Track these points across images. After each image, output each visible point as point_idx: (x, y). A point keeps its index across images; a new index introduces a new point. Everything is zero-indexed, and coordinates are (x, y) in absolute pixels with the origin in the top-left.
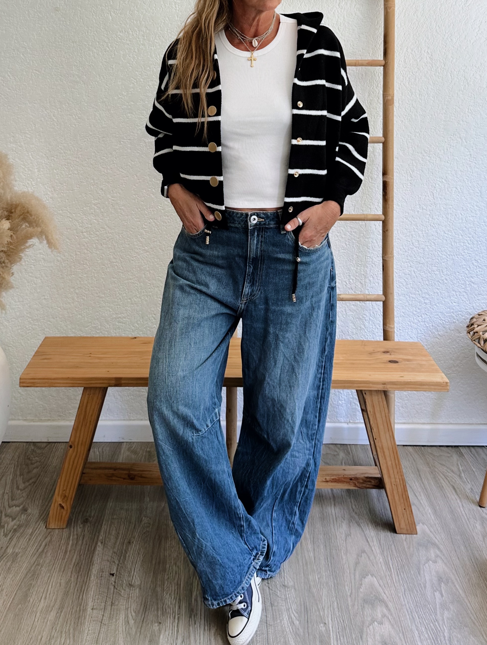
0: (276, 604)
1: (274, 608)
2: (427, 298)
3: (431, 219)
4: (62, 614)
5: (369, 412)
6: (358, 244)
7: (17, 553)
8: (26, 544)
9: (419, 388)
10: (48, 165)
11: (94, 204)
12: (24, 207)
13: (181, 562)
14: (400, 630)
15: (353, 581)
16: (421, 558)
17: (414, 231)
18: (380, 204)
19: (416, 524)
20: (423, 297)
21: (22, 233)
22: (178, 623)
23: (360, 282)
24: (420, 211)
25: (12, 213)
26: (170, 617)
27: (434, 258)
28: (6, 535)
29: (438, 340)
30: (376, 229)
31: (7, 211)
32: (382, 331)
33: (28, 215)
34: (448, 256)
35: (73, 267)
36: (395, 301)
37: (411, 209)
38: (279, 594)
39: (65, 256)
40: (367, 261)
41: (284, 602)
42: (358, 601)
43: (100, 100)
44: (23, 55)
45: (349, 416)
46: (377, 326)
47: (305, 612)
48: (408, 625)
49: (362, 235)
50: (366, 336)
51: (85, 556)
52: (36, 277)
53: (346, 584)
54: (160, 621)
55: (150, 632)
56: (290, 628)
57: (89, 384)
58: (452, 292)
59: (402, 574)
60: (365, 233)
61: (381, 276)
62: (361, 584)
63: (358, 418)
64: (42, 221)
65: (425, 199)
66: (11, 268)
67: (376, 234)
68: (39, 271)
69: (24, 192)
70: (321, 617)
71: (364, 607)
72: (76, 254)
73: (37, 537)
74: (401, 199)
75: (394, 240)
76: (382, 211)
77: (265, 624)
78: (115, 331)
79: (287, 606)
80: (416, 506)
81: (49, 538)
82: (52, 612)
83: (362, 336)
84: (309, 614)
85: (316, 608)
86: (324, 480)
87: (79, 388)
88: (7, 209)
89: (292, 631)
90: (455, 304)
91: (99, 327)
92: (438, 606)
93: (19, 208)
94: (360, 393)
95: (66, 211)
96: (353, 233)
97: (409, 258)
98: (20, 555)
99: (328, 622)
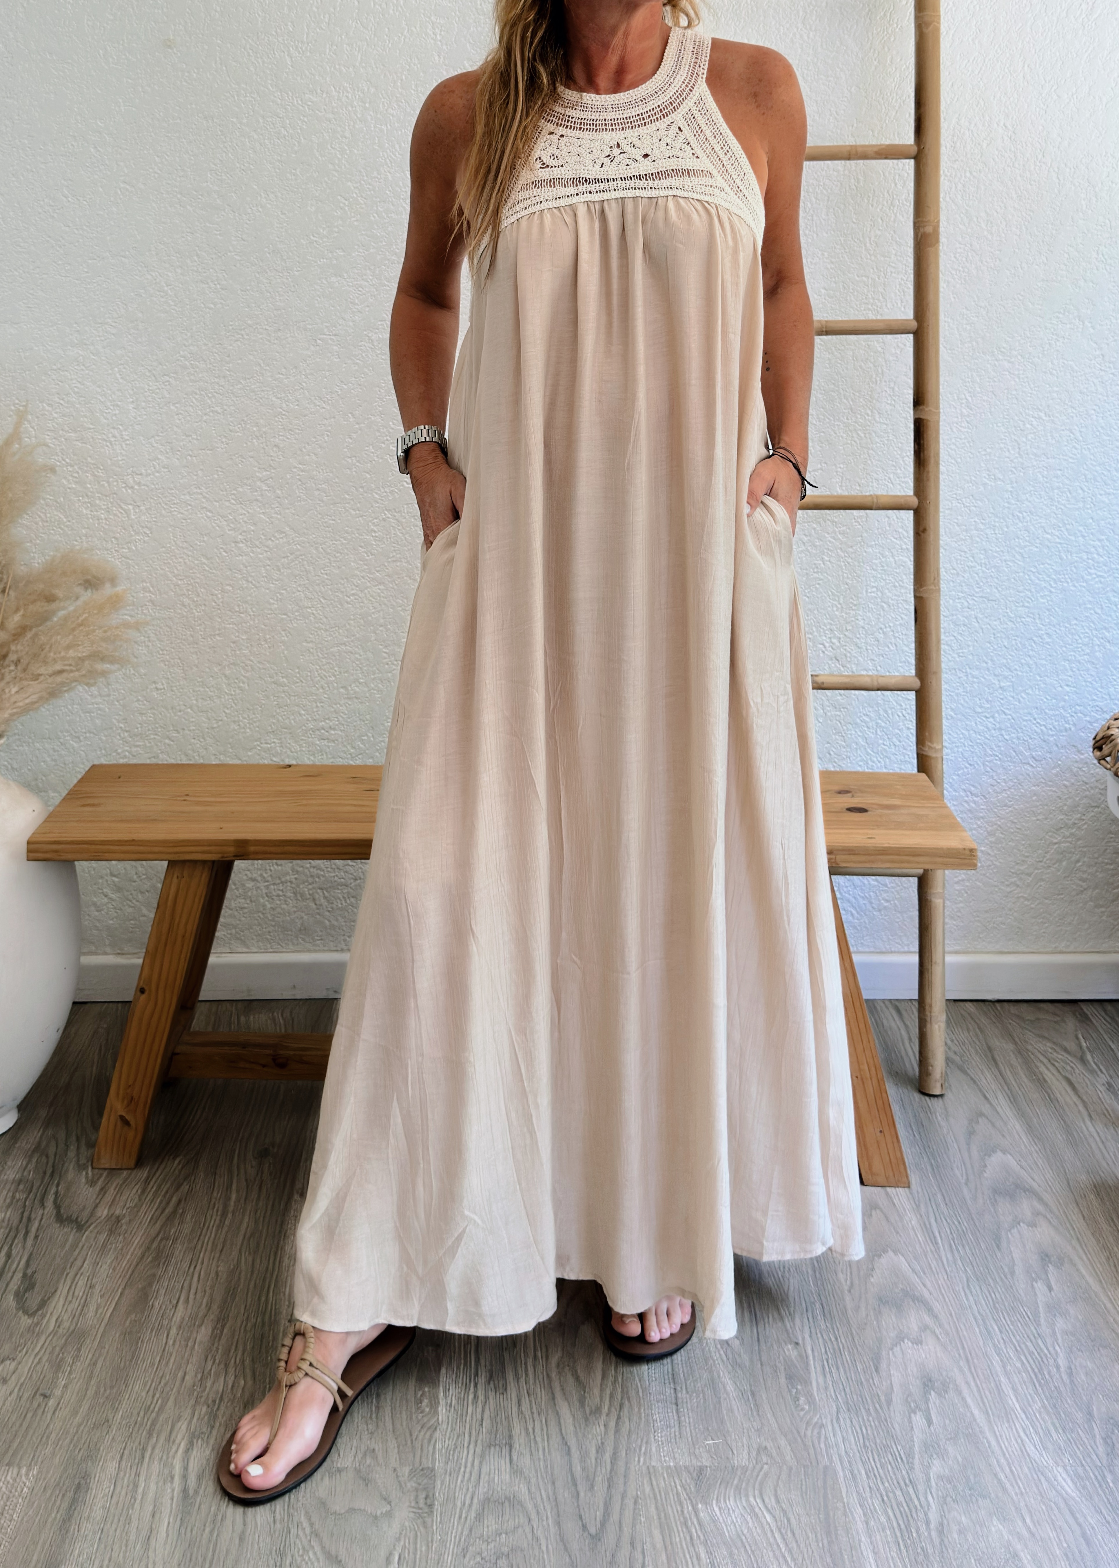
2: (1008, 676)
3: (1016, 501)
6: (849, 560)
10: (156, 393)
11: (261, 480)
16: (1002, 1218)
17: (979, 529)
20: (995, 675)
23: (856, 643)
24: (989, 483)
27: (1021, 589)
29: (1030, 769)
34: (1054, 583)
37: (968, 478)
39: (199, 596)
40: (871, 597)
43: (268, 247)
44: (95, 148)
49: (859, 538)
50: (870, 763)
53: (839, 1269)
56: (722, 1352)
58: (1062, 663)
60: (865, 535)
62: (873, 1269)
65: (999, 457)
70: (787, 1331)
71: (880, 1311)
76: (912, 487)
82: (203, 1328)
83: (861, 763)
84: (761, 1326)
85: (776, 1316)
89: (725, 1358)
90: (1068, 689)
92: (1041, 1309)
97: (965, 589)
98: (127, 1219)
99: (803, 1339)
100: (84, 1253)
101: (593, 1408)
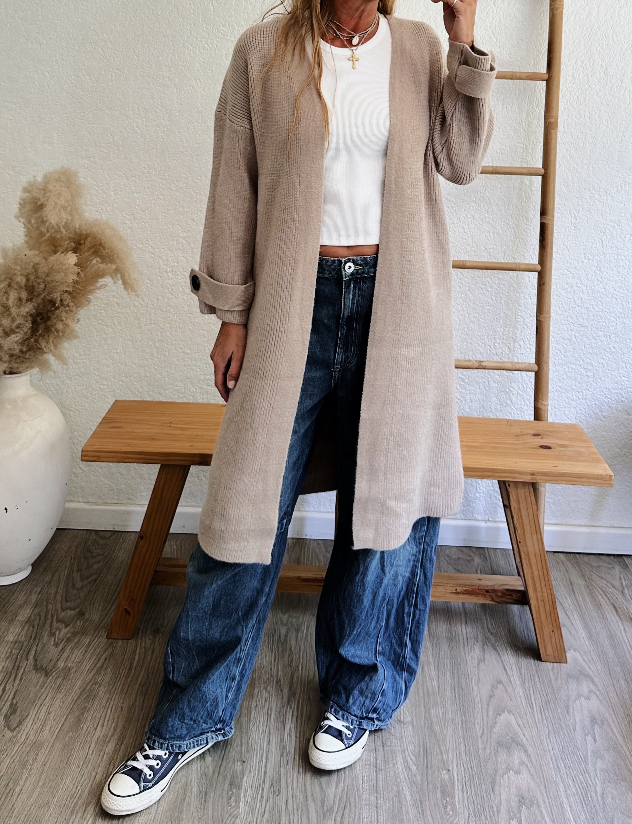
0: (388, 744)
1: (385, 748)
2: (590, 370)
3: (598, 272)
4: (123, 746)
5: (512, 509)
6: (507, 300)
7: (69, 668)
8: (81, 658)
9: (576, 481)
10: (127, 187)
11: (182, 238)
12: (95, 238)
13: (273, 686)
14: (541, 782)
15: (485, 719)
16: (571, 693)
17: (577, 286)
18: (536, 252)
19: (566, 650)
20: (584, 369)
21: (93, 270)
22: (266, 763)
23: (508, 347)
24: (585, 261)
25: (81, 244)
26: (256, 755)
27: (600, 321)
28: (56, 645)
29: (602, 422)
30: (530, 281)
31: (74, 243)
32: (533, 409)
33: (101, 248)
34: (617, 318)
35: (154, 315)
36: (551, 372)
37: (573, 258)
38: (392, 732)
39: (144, 301)
40: (518, 321)
41: (399, 742)
42: (491, 744)
43: (195, 109)
44: (102, 49)
45: (488, 512)
46: (527, 402)
47: (424, 755)
48: (552, 777)
49: (512, 288)
50: (513, 414)
51: (154, 674)
52: (106, 326)
53: (476, 722)
54: (244, 760)
55: (231, 772)
56: (405, 774)
57: (166, 460)
58: (621, 364)
59: (546, 712)
60: (515, 286)
61: (534, 340)
62: (496, 723)
63: (499, 515)
64: (118, 256)
65: (591, 247)
66: (76, 313)
67: (529, 288)
68: (111, 317)
69: (97, 219)
70: (444, 761)
71: (498, 751)
72: (158, 299)
73: (96, 648)
74: (562, 246)
75: (552, 297)
76: (538, 259)
77: (375, 768)
78: (202, 396)
79: (402, 747)
80: (567, 627)
81: (110, 651)
82: (110, 743)
83: (508, 414)
84: (429, 757)
85: (438, 751)
86: (455, 591)
87: (155, 465)
88: (75, 239)
89: (407, 778)
90: (623, 378)
91: (183, 390)
92: (589, 754)
93: (89, 239)
94: (502, 484)
95: (148, 245)
96: (502, 286)
97: (570, 319)
98: (74, 670)
99: (453, 768)
100: (47, 690)
101: (329, 807)
